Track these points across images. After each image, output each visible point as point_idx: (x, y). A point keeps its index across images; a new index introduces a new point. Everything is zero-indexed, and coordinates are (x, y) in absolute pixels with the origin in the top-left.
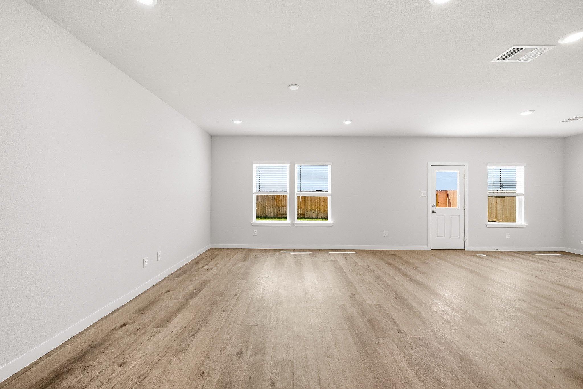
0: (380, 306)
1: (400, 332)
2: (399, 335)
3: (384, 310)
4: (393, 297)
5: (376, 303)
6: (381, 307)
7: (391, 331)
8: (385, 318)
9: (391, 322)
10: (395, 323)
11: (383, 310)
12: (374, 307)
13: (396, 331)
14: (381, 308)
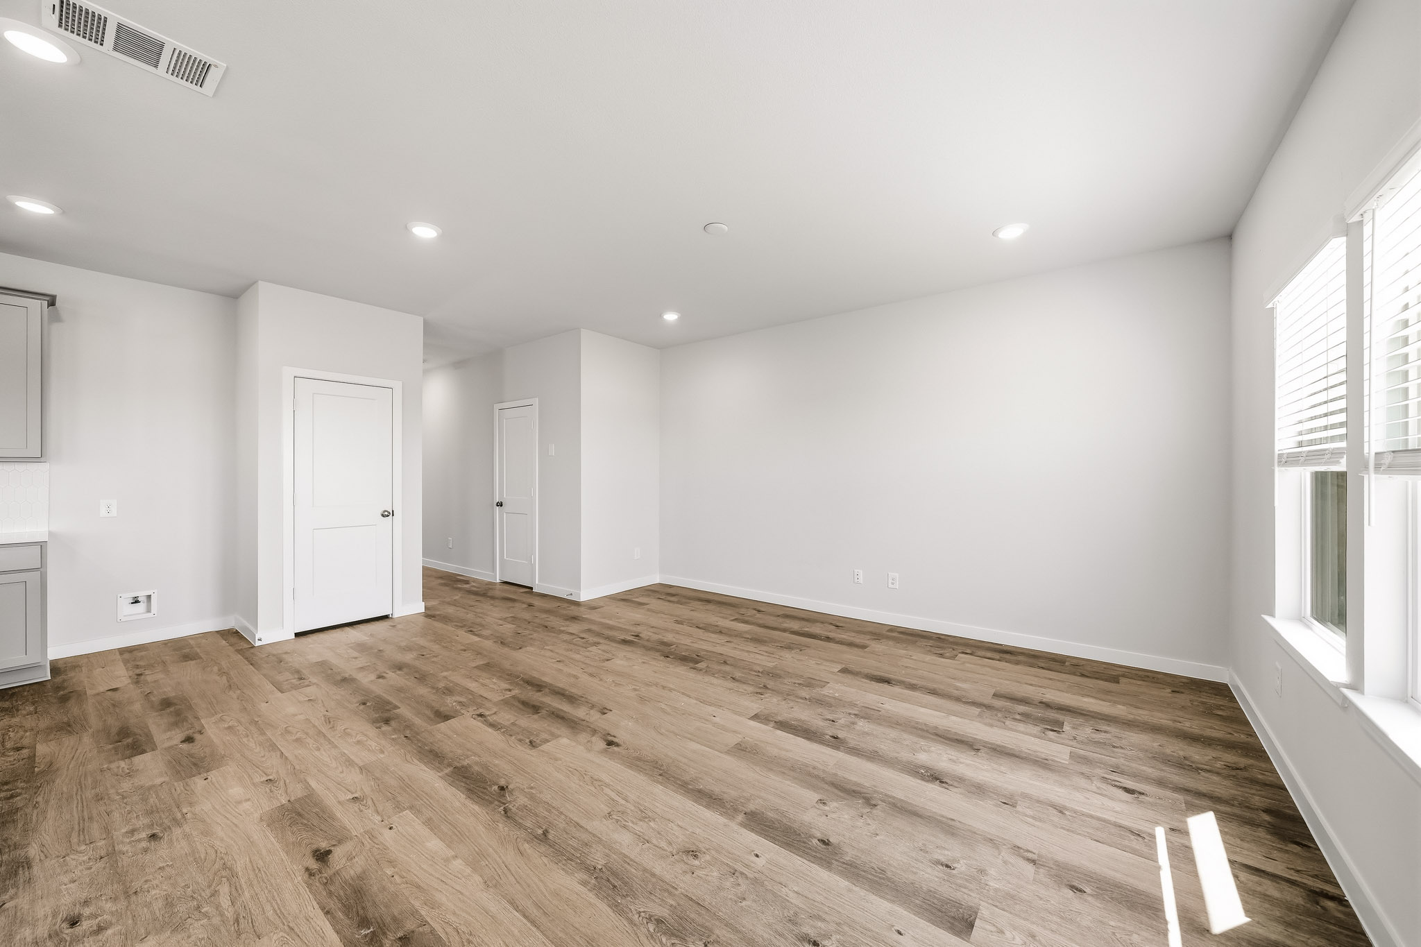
0: (532, 744)
1: (481, 715)
2: (481, 711)
3: (520, 740)
4: (511, 787)
5: (545, 747)
6: (531, 742)
7: (495, 710)
8: (514, 724)
9: (499, 723)
10: (492, 725)
11: (522, 737)
12: (545, 736)
13: (487, 713)
14: (528, 741)
